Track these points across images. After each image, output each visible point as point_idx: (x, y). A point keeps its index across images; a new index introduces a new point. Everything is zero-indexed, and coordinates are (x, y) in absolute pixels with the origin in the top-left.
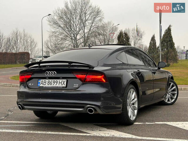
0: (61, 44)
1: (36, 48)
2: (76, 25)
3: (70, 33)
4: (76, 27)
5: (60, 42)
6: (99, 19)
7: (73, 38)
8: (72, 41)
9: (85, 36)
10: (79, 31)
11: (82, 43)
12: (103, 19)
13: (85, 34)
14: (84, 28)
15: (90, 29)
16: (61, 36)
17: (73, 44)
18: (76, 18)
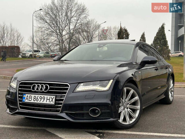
0: (47, 39)
1: (23, 43)
2: (62, 21)
3: (56, 28)
4: (62, 23)
5: (46, 38)
6: (84, 16)
7: (59, 34)
8: (58, 37)
9: (70, 33)
10: (65, 27)
11: (68, 39)
12: (88, 17)
13: (70, 30)
14: (70, 25)
15: (75, 26)
16: (47, 32)
17: (59, 40)
18: (62, 15)
